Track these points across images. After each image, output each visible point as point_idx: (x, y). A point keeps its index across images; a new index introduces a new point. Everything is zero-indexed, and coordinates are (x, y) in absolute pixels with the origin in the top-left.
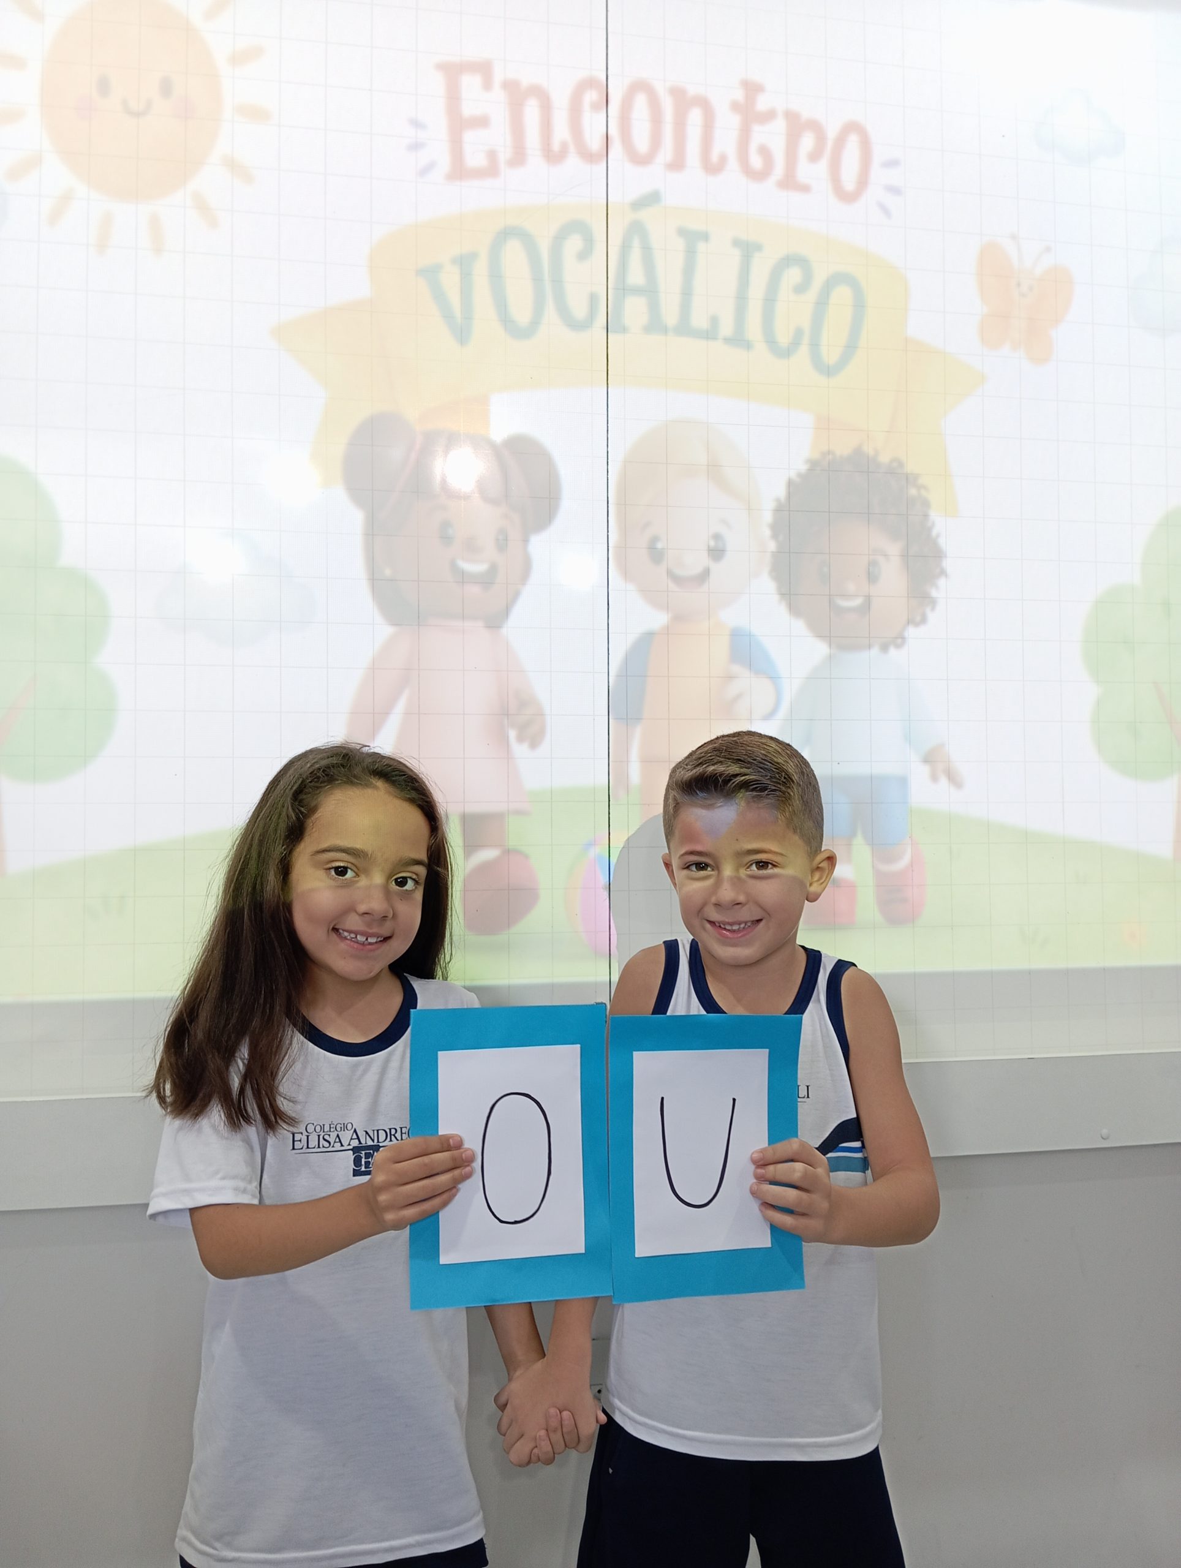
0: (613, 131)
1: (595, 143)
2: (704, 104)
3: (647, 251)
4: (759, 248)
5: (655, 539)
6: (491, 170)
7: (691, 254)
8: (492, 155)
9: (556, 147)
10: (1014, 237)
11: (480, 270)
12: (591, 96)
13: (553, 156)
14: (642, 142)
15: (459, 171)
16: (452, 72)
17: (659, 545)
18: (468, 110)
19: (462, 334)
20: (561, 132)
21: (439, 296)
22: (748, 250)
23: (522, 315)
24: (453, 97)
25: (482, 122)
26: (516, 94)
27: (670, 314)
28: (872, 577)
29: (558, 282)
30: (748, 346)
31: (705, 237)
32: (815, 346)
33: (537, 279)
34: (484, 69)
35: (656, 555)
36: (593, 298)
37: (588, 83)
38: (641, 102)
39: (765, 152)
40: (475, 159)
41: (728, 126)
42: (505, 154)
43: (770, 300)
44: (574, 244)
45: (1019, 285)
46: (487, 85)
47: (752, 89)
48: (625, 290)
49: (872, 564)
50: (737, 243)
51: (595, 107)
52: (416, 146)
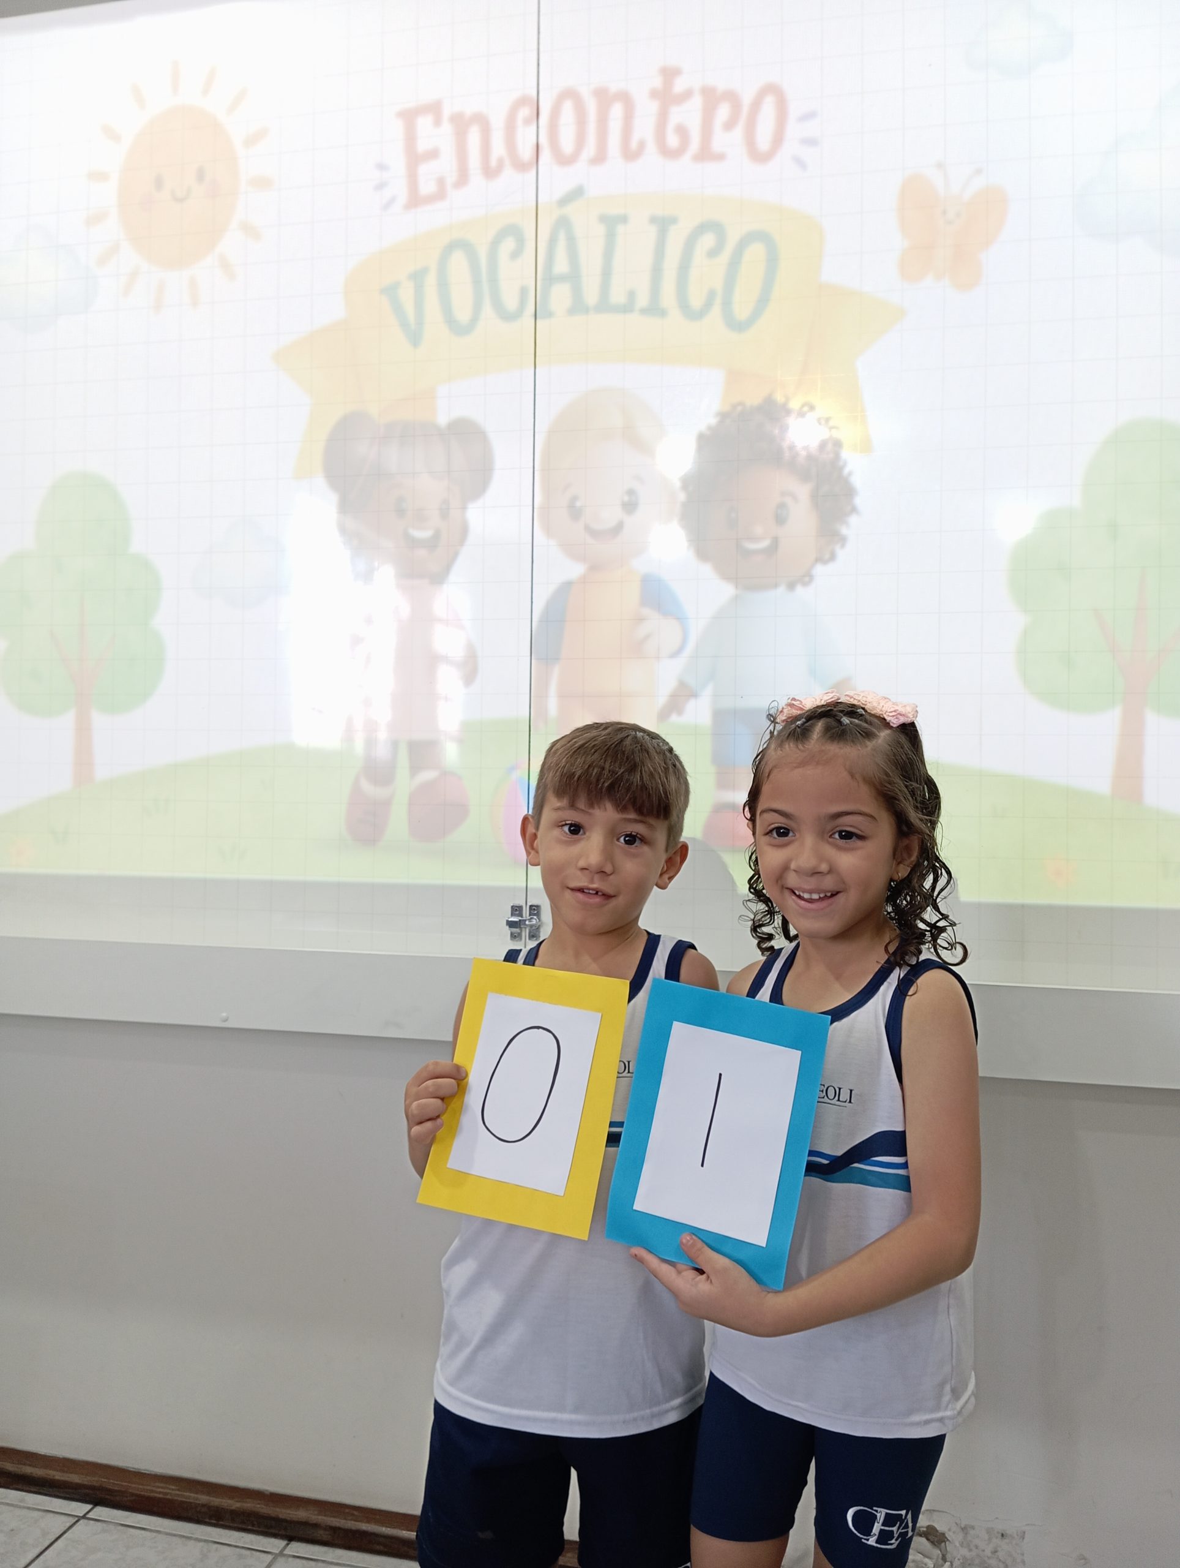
0: (544, 141)
1: (526, 152)
2: (625, 98)
3: (571, 240)
4: (673, 220)
5: (574, 499)
6: (440, 194)
7: (611, 237)
8: (441, 182)
9: (493, 163)
10: (940, 166)
11: (431, 280)
12: (525, 112)
13: (490, 172)
14: (567, 144)
15: (415, 200)
16: (409, 117)
17: (578, 504)
18: (422, 146)
19: (415, 338)
20: (498, 148)
21: (398, 308)
22: (663, 224)
23: (463, 315)
24: (410, 138)
25: (433, 154)
26: (461, 124)
27: (591, 295)
28: (780, 519)
29: (494, 281)
30: (663, 313)
31: (624, 219)
32: (727, 304)
33: (477, 282)
34: (434, 109)
35: (575, 512)
36: (523, 291)
37: (522, 101)
38: (568, 107)
39: (682, 132)
40: (427, 187)
41: (647, 111)
42: (451, 178)
43: (684, 268)
44: (508, 245)
45: (945, 212)
46: (438, 122)
47: (670, 74)
48: (552, 279)
49: (782, 506)
50: (653, 220)
51: (527, 122)
52: (380, 186)
